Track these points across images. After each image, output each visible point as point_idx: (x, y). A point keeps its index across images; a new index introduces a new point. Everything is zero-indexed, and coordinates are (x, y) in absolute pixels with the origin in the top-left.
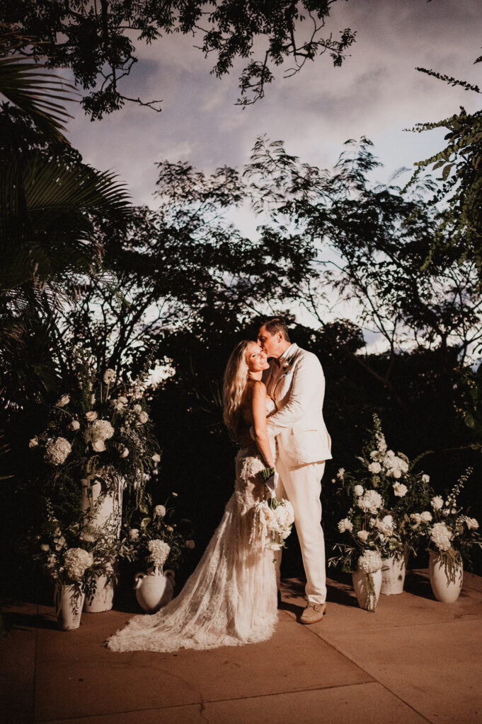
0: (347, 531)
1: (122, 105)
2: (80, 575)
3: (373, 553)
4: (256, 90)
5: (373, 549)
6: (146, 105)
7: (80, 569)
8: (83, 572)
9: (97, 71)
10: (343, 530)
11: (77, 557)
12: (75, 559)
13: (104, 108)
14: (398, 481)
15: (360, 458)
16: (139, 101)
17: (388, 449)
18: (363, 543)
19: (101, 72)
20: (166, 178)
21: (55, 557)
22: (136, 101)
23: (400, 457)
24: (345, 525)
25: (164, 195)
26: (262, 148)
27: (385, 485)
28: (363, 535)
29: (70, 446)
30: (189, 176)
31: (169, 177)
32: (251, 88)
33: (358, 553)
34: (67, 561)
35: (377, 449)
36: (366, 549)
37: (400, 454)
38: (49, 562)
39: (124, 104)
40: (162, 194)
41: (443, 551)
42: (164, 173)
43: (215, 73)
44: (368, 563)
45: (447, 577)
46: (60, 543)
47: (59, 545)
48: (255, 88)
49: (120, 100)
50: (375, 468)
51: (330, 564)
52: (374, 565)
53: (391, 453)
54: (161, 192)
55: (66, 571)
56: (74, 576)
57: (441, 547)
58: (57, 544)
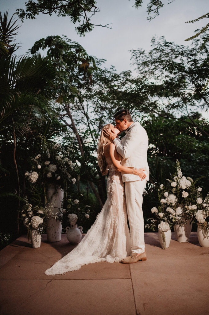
0: (154, 212)
1: (93, 28)
2: (36, 227)
3: (164, 223)
4: (155, 12)
5: (164, 221)
6: (104, 26)
7: (36, 224)
8: (38, 225)
9: (80, 15)
10: (153, 212)
11: (35, 220)
12: (34, 220)
13: (86, 31)
14: (184, 191)
15: (168, 180)
16: (101, 25)
17: (183, 176)
18: (160, 218)
19: (82, 15)
20: (134, 57)
21: (28, 219)
22: (100, 25)
23: (188, 179)
24: (154, 210)
25: (134, 64)
26: (155, 41)
27: (178, 192)
28: (161, 215)
29: (38, 175)
30: (145, 54)
31: (136, 56)
32: (153, 11)
33: (158, 223)
34: (32, 221)
35: (177, 176)
36: (162, 221)
37: (188, 178)
38: (25, 221)
39: (94, 28)
40: (133, 64)
41: (201, 223)
42: (133, 55)
43: (135, 7)
44: (161, 227)
45: (204, 235)
46: (30, 214)
47: (30, 215)
48: (154, 11)
49: (92, 26)
50: (174, 184)
51: (146, 227)
52: (164, 228)
53: (184, 177)
54: (133, 63)
55: (31, 225)
56: (34, 227)
57: (200, 222)
58: (29, 214)
